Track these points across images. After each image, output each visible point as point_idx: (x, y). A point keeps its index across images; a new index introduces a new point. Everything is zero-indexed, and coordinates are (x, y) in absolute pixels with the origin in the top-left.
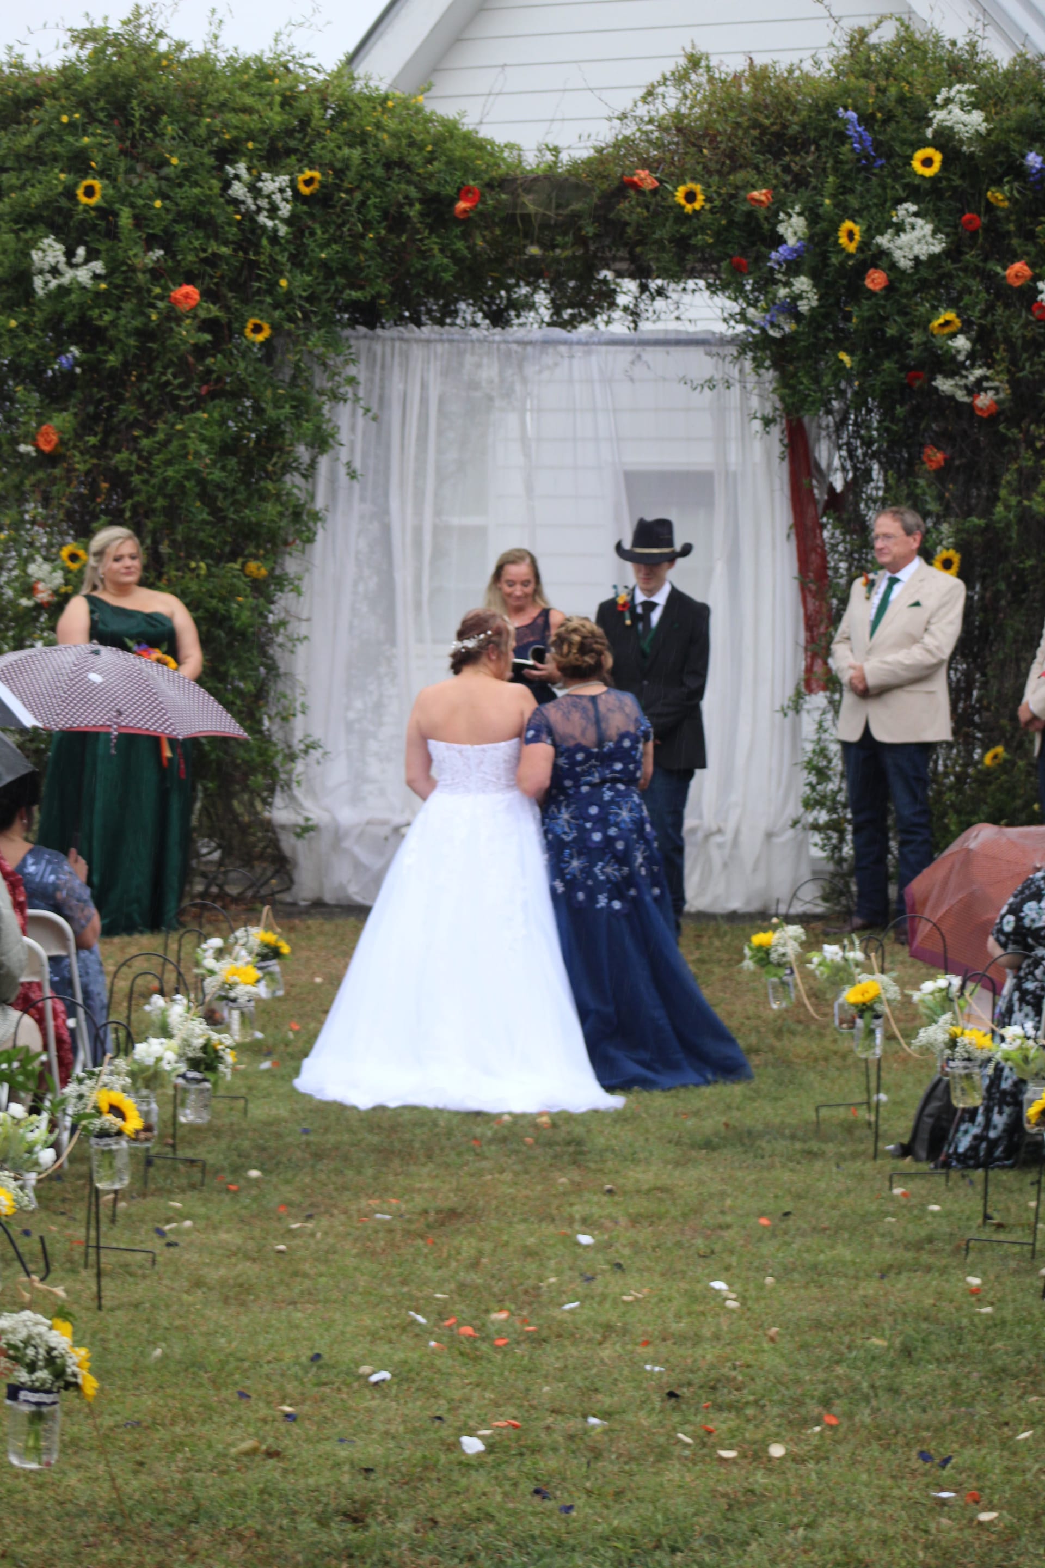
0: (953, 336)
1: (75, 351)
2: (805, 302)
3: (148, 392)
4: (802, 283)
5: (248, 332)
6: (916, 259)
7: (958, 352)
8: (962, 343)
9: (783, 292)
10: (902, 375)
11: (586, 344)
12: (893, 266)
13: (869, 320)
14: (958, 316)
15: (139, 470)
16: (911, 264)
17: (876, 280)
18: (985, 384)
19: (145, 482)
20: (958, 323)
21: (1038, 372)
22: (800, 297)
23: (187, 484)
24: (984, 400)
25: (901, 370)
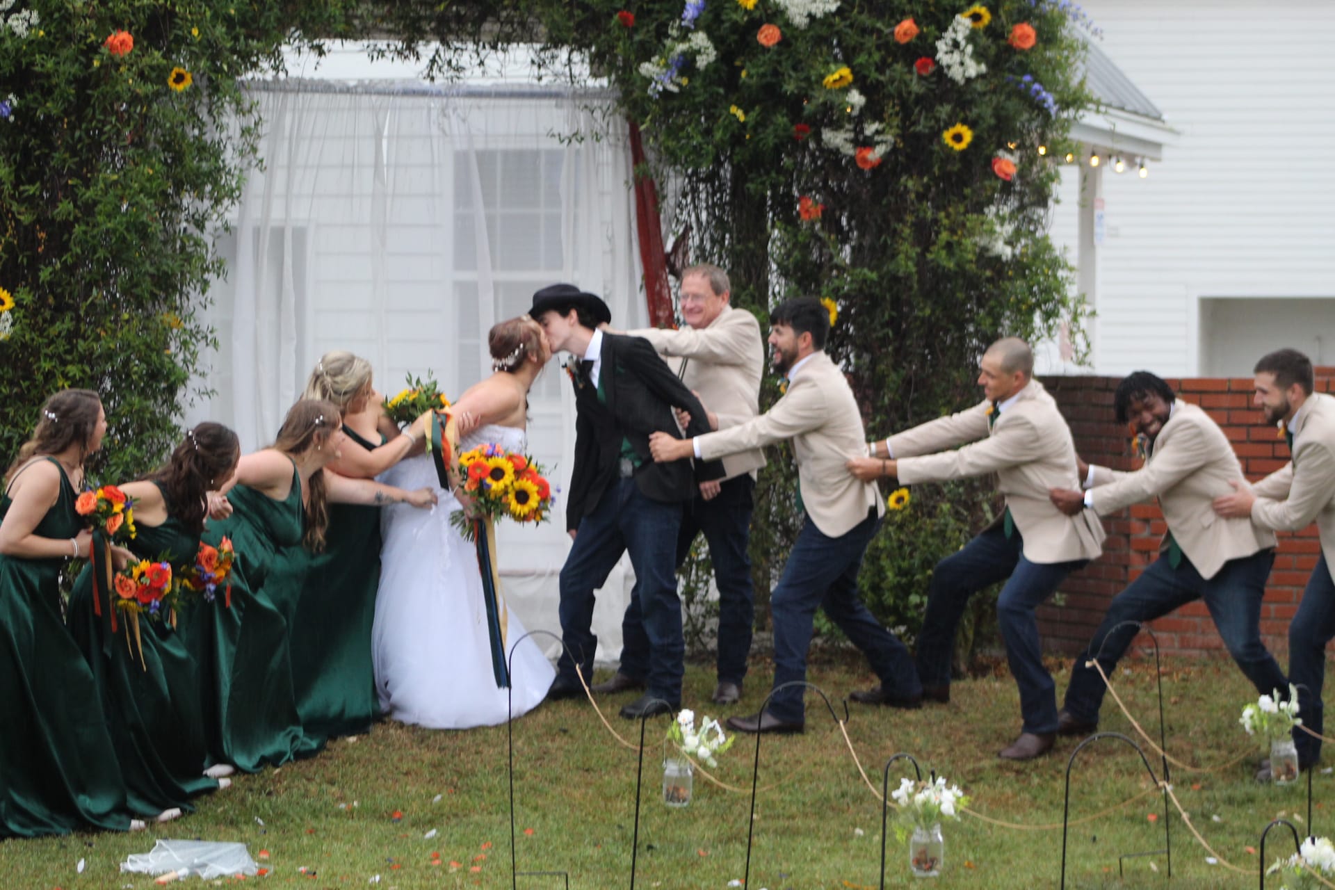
0: (846, 90)
1: (13, 99)
2: (704, 57)
3: (80, 139)
4: (700, 39)
5: (170, 82)
6: (811, 16)
7: (853, 107)
8: (856, 98)
9: (681, 47)
10: (794, 129)
11: (446, 95)
12: (788, 24)
13: (764, 75)
14: (853, 72)
15: (77, 220)
16: (806, 21)
17: (768, 36)
18: (877, 138)
19: (85, 233)
20: (850, 78)
21: (932, 128)
22: (699, 52)
23: (129, 237)
24: (876, 154)
25: (792, 122)
